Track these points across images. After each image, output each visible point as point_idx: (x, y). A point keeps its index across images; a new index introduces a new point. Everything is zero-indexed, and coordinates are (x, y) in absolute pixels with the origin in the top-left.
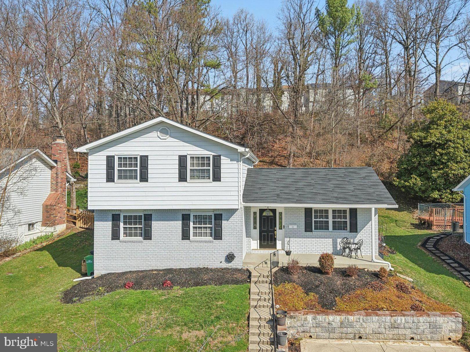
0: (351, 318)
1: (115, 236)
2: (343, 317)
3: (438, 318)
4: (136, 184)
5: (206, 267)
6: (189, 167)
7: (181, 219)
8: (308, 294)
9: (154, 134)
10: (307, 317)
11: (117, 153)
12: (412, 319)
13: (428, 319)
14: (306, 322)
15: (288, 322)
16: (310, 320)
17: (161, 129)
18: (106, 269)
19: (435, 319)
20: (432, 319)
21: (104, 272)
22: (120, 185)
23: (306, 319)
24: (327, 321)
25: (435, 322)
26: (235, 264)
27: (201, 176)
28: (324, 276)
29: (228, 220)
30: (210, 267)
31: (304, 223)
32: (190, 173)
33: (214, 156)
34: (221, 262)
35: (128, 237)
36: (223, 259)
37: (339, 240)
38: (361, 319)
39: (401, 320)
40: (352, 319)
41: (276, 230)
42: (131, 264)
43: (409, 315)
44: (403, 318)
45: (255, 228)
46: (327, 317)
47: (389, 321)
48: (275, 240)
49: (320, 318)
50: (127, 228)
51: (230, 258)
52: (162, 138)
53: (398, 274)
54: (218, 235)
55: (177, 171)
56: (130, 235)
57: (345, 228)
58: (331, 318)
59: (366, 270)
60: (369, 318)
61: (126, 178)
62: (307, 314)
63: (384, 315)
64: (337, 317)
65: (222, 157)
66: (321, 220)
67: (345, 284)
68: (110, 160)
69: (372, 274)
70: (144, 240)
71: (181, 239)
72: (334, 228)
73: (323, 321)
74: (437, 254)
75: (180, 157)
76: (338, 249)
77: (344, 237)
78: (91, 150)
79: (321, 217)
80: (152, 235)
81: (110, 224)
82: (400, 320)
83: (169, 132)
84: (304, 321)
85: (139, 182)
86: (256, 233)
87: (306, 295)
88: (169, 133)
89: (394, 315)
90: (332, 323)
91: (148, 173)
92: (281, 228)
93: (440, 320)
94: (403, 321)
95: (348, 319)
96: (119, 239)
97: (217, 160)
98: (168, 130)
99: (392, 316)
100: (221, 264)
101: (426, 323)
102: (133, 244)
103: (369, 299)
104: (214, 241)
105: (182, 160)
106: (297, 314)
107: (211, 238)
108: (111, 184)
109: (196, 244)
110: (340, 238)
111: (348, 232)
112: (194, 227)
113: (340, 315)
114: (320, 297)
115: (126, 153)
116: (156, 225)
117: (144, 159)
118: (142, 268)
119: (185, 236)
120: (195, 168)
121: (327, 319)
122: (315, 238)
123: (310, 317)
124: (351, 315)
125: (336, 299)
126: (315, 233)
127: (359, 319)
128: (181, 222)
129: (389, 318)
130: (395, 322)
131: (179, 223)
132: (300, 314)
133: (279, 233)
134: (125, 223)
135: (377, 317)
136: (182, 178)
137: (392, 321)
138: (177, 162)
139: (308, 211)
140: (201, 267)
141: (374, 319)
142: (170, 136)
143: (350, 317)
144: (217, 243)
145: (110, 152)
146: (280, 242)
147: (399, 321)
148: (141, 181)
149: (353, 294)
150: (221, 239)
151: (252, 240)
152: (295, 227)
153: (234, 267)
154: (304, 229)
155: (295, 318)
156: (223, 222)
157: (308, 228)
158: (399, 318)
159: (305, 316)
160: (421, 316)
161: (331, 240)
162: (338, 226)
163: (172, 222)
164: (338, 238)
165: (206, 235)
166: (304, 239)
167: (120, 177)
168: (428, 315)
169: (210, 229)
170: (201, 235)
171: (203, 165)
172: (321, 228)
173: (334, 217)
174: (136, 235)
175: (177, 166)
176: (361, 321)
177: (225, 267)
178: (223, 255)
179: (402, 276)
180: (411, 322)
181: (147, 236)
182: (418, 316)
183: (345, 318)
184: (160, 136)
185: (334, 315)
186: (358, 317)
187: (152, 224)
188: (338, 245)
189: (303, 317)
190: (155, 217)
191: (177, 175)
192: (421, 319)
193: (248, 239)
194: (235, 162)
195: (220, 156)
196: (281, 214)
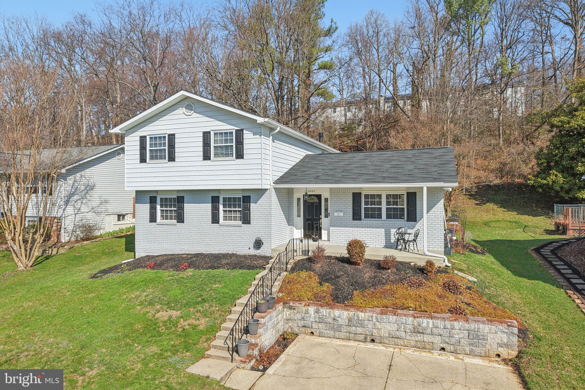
0: (362, 315)
1: (153, 219)
2: (351, 313)
3: (481, 326)
4: (164, 164)
5: (235, 253)
6: (212, 145)
7: (211, 201)
8: (321, 284)
9: (181, 111)
10: (308, 309)
11: (149, 133)
12: (443, 323)
13: (467, 326)
14: (307, 315)
15: (287, 313)
16: (312, 313)
17: (186, 105)
18: (145, 251)
19: (476, 325)
20: (473, 326)
21: (143, 254)
22: (152, 165)
23: (307, 312)
24: (332, 316)
25: (476, 330)
26: (263, 251)
27: (225, 154)
28: (352, 266)
29: (256, 203)
30: (238, 253)
31: (352, 209)
32: (215, 150)
33: (237, 131)
34: (249, 248)
35: (164, 220)
36: (252, 246)
37: (393, 231)
38: (374, 318)
39: (428, 323)
40: (363, 317)
41: (321, 219)
42: (167, 247)
43: (438, 318)
44: (431, 321)
45: (299, 216)
46: (332, 311)
47: (411, 323)
48: (321, 229)
49: (324, 311)
50: (163, 210)
51: (258, 244)
52: (187, 114)
53: (456, 272)
54: (246, 220)
55: (201, 149)
56: (167, 218)
57: (401, 217)
58: (337, 313)
59: (412, 264)
60: (384, 316)
61: (156, 158)
62: (308, 305)
63: (405, 315)
64: (345, 312)
65: (245, 132)
66: (373, 206)
67: (375, 277)
68: (143, 139)
69: (418, 269)
70: (177, 222)
71: (211, 222)
72: (389, 217)
73: (328, 315)
74: (549, 259)
75: (204, 133)
76: (392, 241)
77: (399, 227)
78: (127, 132)
79: (373, 203)
80: (185, 218)
81: (148, 206)
82: (426, 322)
83: (194, 107)
84: (305, 313)
85: (167, 162)
86: (300, 221)
87: (319, 285)
88: (194, 109)
89: (418, 315)
90: (338, 319)
91: (175, 152)
92: (326, 216)
93: (485, 328)
94: (431, 325)
95: (358, 317)
96: (155, 221)
97: (239, 134)
98: (193, 105)
99: (415, 317)
100: (250, 251)
101: (464, 330)
102: (168, 227)
103: (397, 296)
104: (243, 225)
105: (206, 135)
106: (297, 304)
107: (240, 223)
108: (143, 165)
109: (225, 228)
110: (395, 228)
111: (405, 221)
112: (224, 211)
113: (347, 310)
114: (336, 289)
115: (155, 133)
116: (188, 207)
117: (172, 137)
118: (176, 251)
119: (215, 220)
120: (218, 145)
121: (332, 314)
122: (365, 227)
123: (312, 310)
124: (362, 311)
125: (355, 292)
126: (365, 221)
127: (372, 317)
128: (210, 205)
129: (411, 319)
130: (420, 325)
131: (209, 206)
132: (300, 305)
133: (324, 221)
134: (162, 206)
135: (395, 317)
136: (206, 157)
137: (415, 323)
138: (201, 139)
139: (356, 196)
140: (230, 252)
141: (391, 319)
142: (195, 112)
143: (360, 313)
144: (245, 227)
145: (142, 132)
146: (326, 232)
147: (425, 325)
148: (169, 161)
149: (379, 288)
150: (250, 224)
151: (294, 228)
152: (341, 214)
153: (263, 254)
154: (352, 217)
155: (294, 309)
156: (252, 205)
157: (356, 216)
158: (425, 321)
159: (306, 308)
160: (455, 320)
161: (383, 230)
162: (393, 214)
163: (202, 205)
164: (392, 228)
165: (235, 219)
166: (351, 229)
167: (152, 158)
168: (467, 321)
169: (240, 213)
170: (230, 219)
171: (226, 141)
172: (373, 217)
173: (388, 203)
174: (171, 219)
175: (201, 144)
176: (374, 320)
177: (254, 253)
178: (251, 241)
179: (460, 274)
180: (442, 327)
181: (180, 219)
182: (452, 321)
183: (354, 314)
184: (185, 113)
185: (341, 309)
186: (370, 314)
187: (185, 207)
188: (392, 236)
189: (304, 309)
190: (187, 199)
191: (201, 154)
192: (456, 324)
193: (290, 227)
194: (258, 136)
195: (242, 130)
196: (326, 200)
